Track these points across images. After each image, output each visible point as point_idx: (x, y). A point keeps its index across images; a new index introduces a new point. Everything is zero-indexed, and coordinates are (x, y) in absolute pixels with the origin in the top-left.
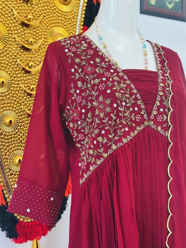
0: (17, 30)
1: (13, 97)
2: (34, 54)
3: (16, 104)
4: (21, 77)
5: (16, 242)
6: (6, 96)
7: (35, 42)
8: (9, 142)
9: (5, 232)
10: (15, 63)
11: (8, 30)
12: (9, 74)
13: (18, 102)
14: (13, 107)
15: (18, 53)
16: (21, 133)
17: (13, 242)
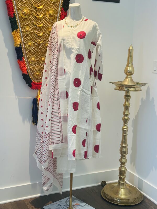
0: (34, 10)
1: (32, 36)
2: (40, 20)
3: (33, 39)
4: (35, 28)
5: (32, 89)
6: (29, 35)
7: (40, 15)
8: (30, 53)
9: (27, 84)
10: (33, 23)
11: (30, 11)
12: (30, 27)
13: (33, 38)
14: (31, 40)
15: (34, 19)
16: (34, 50)
17: (31, 89)
